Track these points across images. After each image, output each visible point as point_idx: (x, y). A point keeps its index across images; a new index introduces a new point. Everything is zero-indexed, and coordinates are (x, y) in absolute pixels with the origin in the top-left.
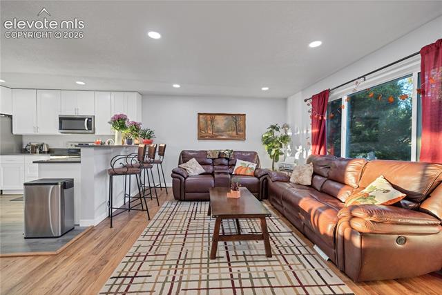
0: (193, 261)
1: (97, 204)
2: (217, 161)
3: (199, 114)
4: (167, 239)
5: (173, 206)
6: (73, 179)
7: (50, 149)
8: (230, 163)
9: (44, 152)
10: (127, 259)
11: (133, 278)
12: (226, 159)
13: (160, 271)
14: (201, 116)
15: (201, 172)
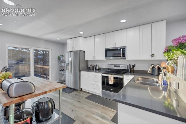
7: (99, 68)
9: (97, 70)
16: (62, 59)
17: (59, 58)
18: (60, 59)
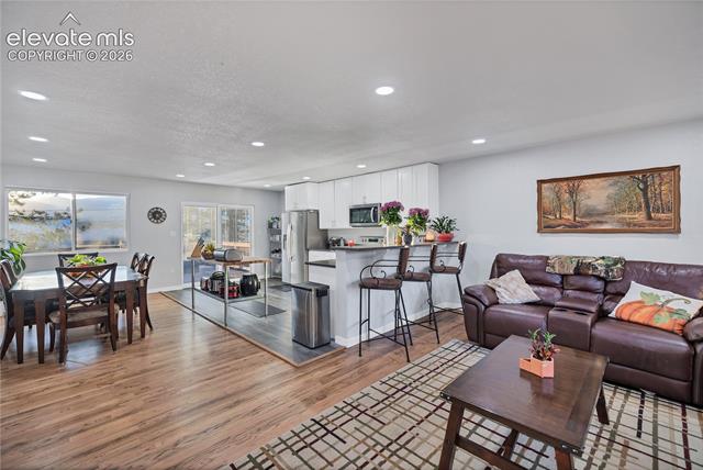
0: (411, 458)
1: (349, 324)
2: (572, 280)
3: (540, 182)
4: (406, 402)
5: (461, 350)
6: (328, 287)
8: (610, 288)
10: (341, 405)
11: (328, 432)
12: (599, 278)
13: (360, 443)
14: (544, 186)
15: (525, 300)
16: (275, 226)
17: (270, 225)
18: (273, 228)
